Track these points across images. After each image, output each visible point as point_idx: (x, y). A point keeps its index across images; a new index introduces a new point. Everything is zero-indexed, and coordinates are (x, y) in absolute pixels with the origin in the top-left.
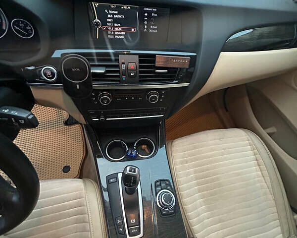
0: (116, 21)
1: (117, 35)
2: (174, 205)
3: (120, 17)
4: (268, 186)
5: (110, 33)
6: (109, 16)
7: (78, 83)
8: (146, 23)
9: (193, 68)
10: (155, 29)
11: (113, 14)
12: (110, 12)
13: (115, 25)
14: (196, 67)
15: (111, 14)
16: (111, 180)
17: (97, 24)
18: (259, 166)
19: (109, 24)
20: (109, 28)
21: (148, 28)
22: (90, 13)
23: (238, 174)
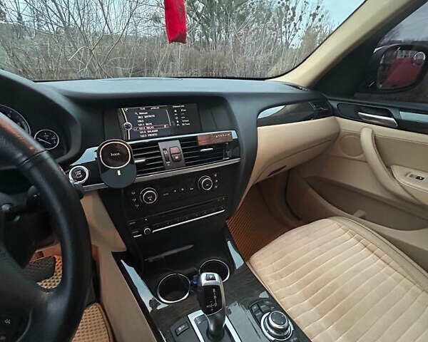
0: (146, 121)
1: (150, 133)
2: (292, 329)
3: (150, 116)
4: (403, 275)
5: (141, 132)
6: (139, 117)
7: (118, 169)
8: (177, 118)
9: (238, 148)
10: (187, 123)
11: (143, 115)
12: (141, 113)
13: (147, 124)
14: (241, 146)
15: (141, 115)
16: (180, 329)
17: (128, 127)
18: (373, 252)
19: (141, 125)
20: (141, 129)
21: (180, 123)
22: (120, 117)
23: (356, 271)
